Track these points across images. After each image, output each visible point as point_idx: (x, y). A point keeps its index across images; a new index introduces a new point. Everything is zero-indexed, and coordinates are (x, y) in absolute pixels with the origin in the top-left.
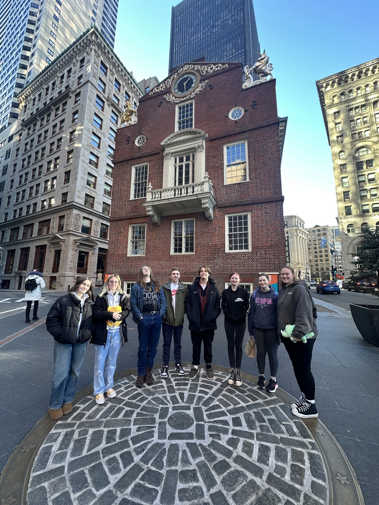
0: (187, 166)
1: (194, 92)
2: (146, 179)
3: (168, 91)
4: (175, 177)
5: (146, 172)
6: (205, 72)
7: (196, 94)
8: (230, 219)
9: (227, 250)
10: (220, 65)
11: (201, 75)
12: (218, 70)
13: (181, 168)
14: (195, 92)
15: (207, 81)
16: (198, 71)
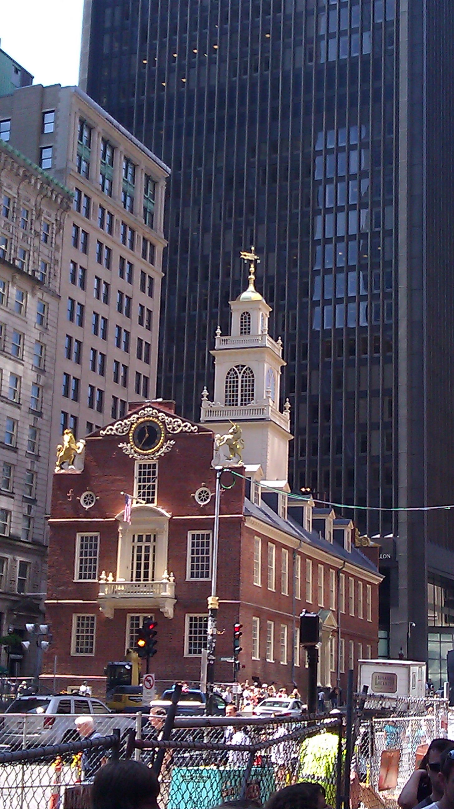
0: (147, 548)
1: (158, 452)
2: (95, 555)
3: (125, 439)
4: (133, 560)
5: (96, 546)
6: (172, 428)
7: (160, 455)
8: (191, 619)
9: (186, 654)
10: (189, 425)
11: (166, 429)
12: (186, 432)
13: (140, 548)
14: (160, 453)
15: (172, 442)
16: (164, 423)
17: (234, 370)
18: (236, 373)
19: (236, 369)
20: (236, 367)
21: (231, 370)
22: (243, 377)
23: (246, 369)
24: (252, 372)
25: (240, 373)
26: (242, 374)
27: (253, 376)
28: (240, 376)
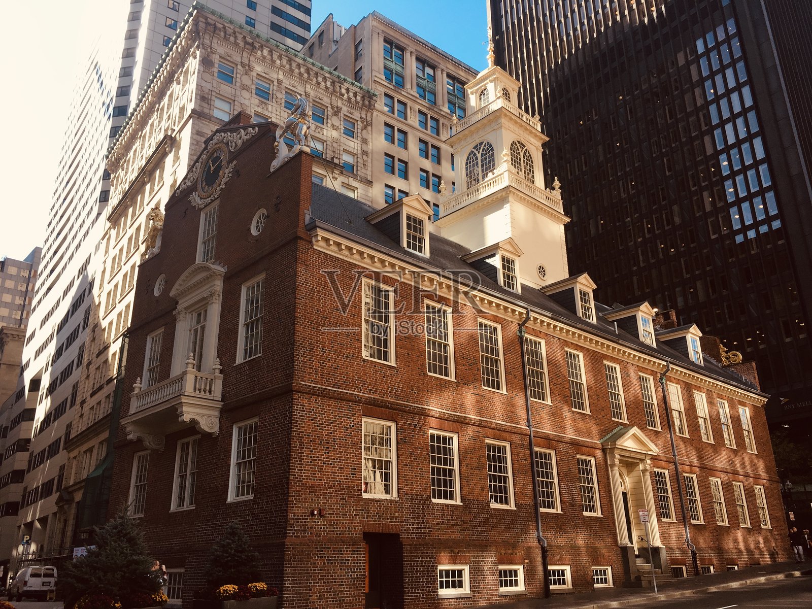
1: (219, 185)
3: (195, 187)
6: (234, 145)
7: (221, 189)
8: (239, 432)
9: (231, 497)
11: (229, 151)
12: (247, 140)
13: (196, 335)
14: (221, 186)
15: (235, 162)
16: (227, 144)
17: (472, 152)
18: (475, 155)
19: (475, 151)
20: (474, 148)
21: (470, 155)
22: (482, 156)
23: (485, 146)
24: (491, 146)
25: (479, 153)
26: (480, 152)
27: (492, 150)
28: (479, 156)
